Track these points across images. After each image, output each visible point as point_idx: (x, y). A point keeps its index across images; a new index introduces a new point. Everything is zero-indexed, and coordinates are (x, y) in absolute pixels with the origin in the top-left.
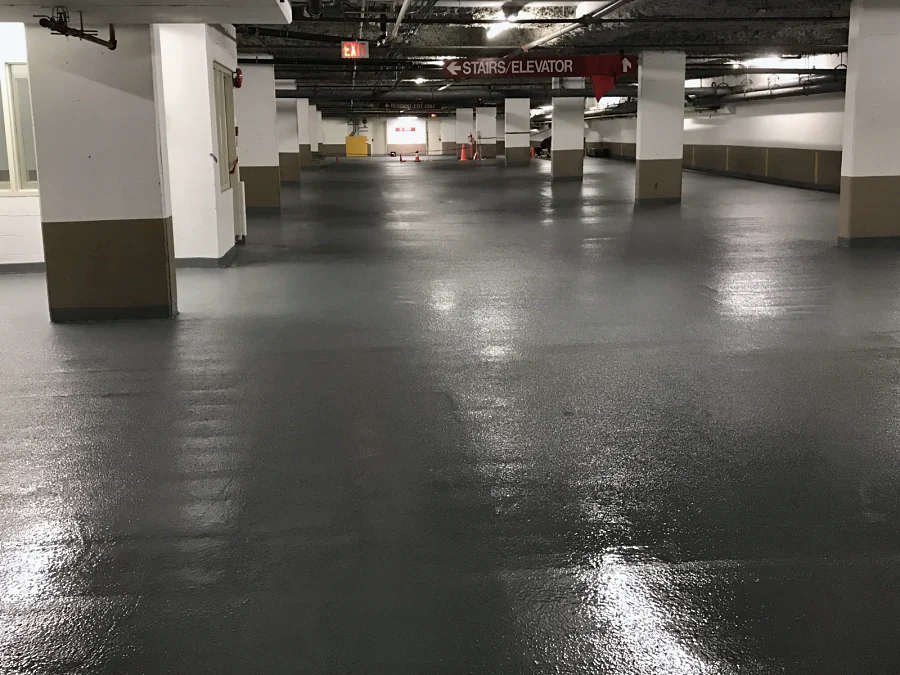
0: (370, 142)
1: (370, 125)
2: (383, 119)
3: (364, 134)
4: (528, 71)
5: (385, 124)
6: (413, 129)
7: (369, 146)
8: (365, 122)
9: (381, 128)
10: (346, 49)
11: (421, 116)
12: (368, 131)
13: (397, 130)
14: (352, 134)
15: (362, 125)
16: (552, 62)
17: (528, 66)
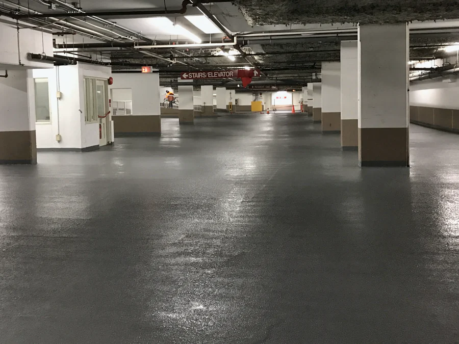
0: (263, 104)
1: (263, 96)
2: (271, 93)
3: (261, 100)
4: (215, 76)
5: (271, 95)
6: (285, 98)
7: (263, 106)
8: (261, 94)
9: (269, 97)
10: (143, 69)
11: (288, 91)
12: (263, 99)
13: (277, 98)
14: (255, 101)
15: (260, 96)
16: (224, 72)
17: (215, 74)
